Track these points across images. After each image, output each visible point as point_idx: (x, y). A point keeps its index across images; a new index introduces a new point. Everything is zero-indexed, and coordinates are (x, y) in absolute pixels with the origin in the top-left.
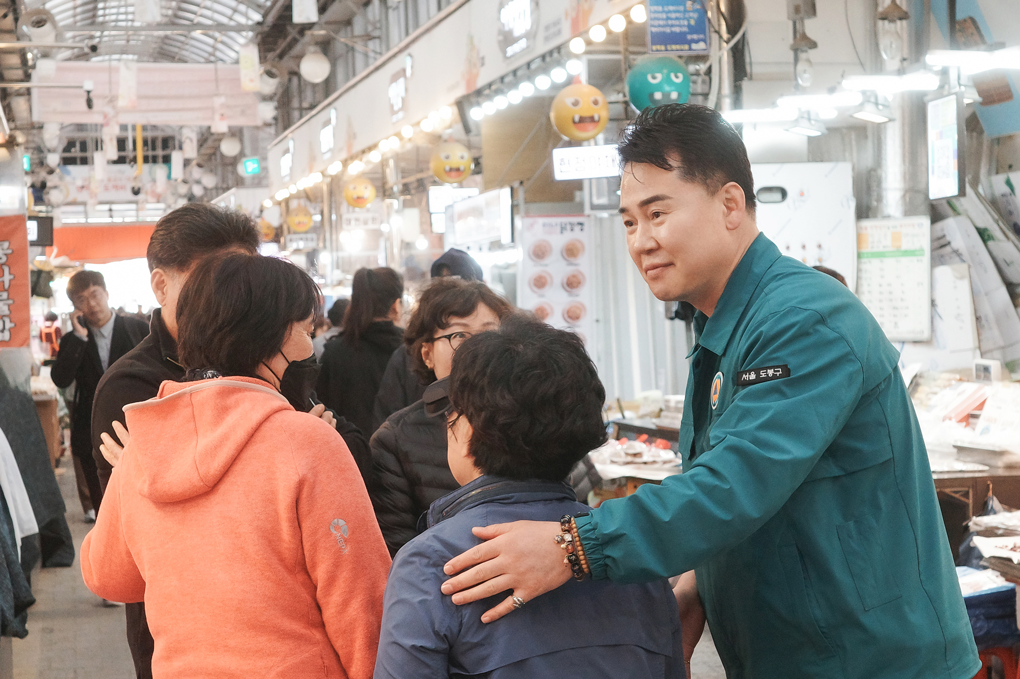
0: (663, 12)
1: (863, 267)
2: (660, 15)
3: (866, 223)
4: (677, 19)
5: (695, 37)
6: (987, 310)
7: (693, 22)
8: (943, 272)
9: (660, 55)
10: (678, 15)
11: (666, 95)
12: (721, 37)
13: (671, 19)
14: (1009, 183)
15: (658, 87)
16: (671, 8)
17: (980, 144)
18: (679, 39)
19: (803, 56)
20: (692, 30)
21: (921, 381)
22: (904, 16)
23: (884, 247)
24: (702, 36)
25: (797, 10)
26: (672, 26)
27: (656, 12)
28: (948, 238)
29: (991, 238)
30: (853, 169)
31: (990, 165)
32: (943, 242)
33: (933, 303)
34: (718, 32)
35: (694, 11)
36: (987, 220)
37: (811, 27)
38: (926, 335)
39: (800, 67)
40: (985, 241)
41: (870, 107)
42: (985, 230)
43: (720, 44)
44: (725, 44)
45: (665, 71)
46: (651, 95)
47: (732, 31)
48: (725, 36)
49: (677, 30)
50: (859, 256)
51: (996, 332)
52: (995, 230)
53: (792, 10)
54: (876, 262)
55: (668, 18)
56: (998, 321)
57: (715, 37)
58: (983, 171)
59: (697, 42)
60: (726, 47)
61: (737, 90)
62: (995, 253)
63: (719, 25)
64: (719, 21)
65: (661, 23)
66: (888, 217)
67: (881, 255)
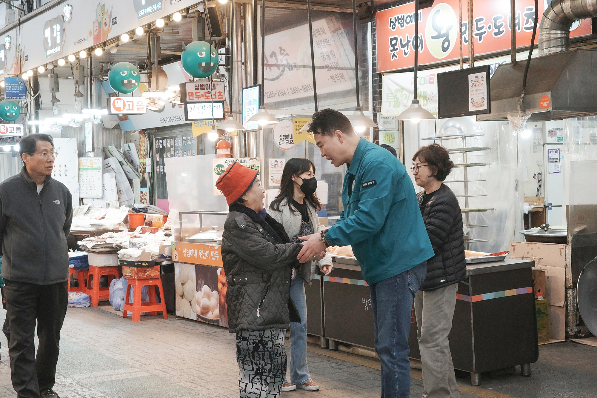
0: (10, 85)
1: (81, 173)
2: (9, 87)
3: (81, 159)
4: (15, 88)
5: (22, 94)
6: (122, 188)
7: (21, 89)
8: (107, 175)
9: (10, 100)
10: (15, 87)
11: (11, 114)
12: (31, 95)
13: (13, 88)
14: (129, 146)
15: (9, 111)
16: (13, 84)
17: (121, 133)
18: (16, 95)
19: (55, 104)
20: (21, 92)
21: (91, 208)
22: (82, 95)
23: (88, 167)
24: (24, 94)
25: (53, 89)
26: (13, 90)
27: (7, 85)
28: (110, 164)
29: (123, 164)
30: (77, 140)
31: (124, 140)
32: (108, 165)
33: (103, 185)
34: (30, 93)
35: (21, 86)
36: (122, 159)
37: (57, 95)
38: (101, 196)
39: (54, 108)
40: (121, 166)
41: (73, 123)
42: (121, 162)
43: (31, 97)
44: (32, 97)
45: (11, 106)
46: (6, 114)
47: (35, 93)
48: (33, 95)
49: (15, 92)
50: (79, 169)
51: (126, 195)
52: (124, 162)
53: (51, 89)
54: (85, 171)
55: (12, 88)
56: (126, 192)
57: (29, 95)
58: (122, 142)
59: (23, 96)
60: (33, 99)
61: (37, 113)
62: (125, 169)
63: (30, 91)
64: (30, 89)
65: (10, 89)
66: (89, 157)
67: (86, 169)
